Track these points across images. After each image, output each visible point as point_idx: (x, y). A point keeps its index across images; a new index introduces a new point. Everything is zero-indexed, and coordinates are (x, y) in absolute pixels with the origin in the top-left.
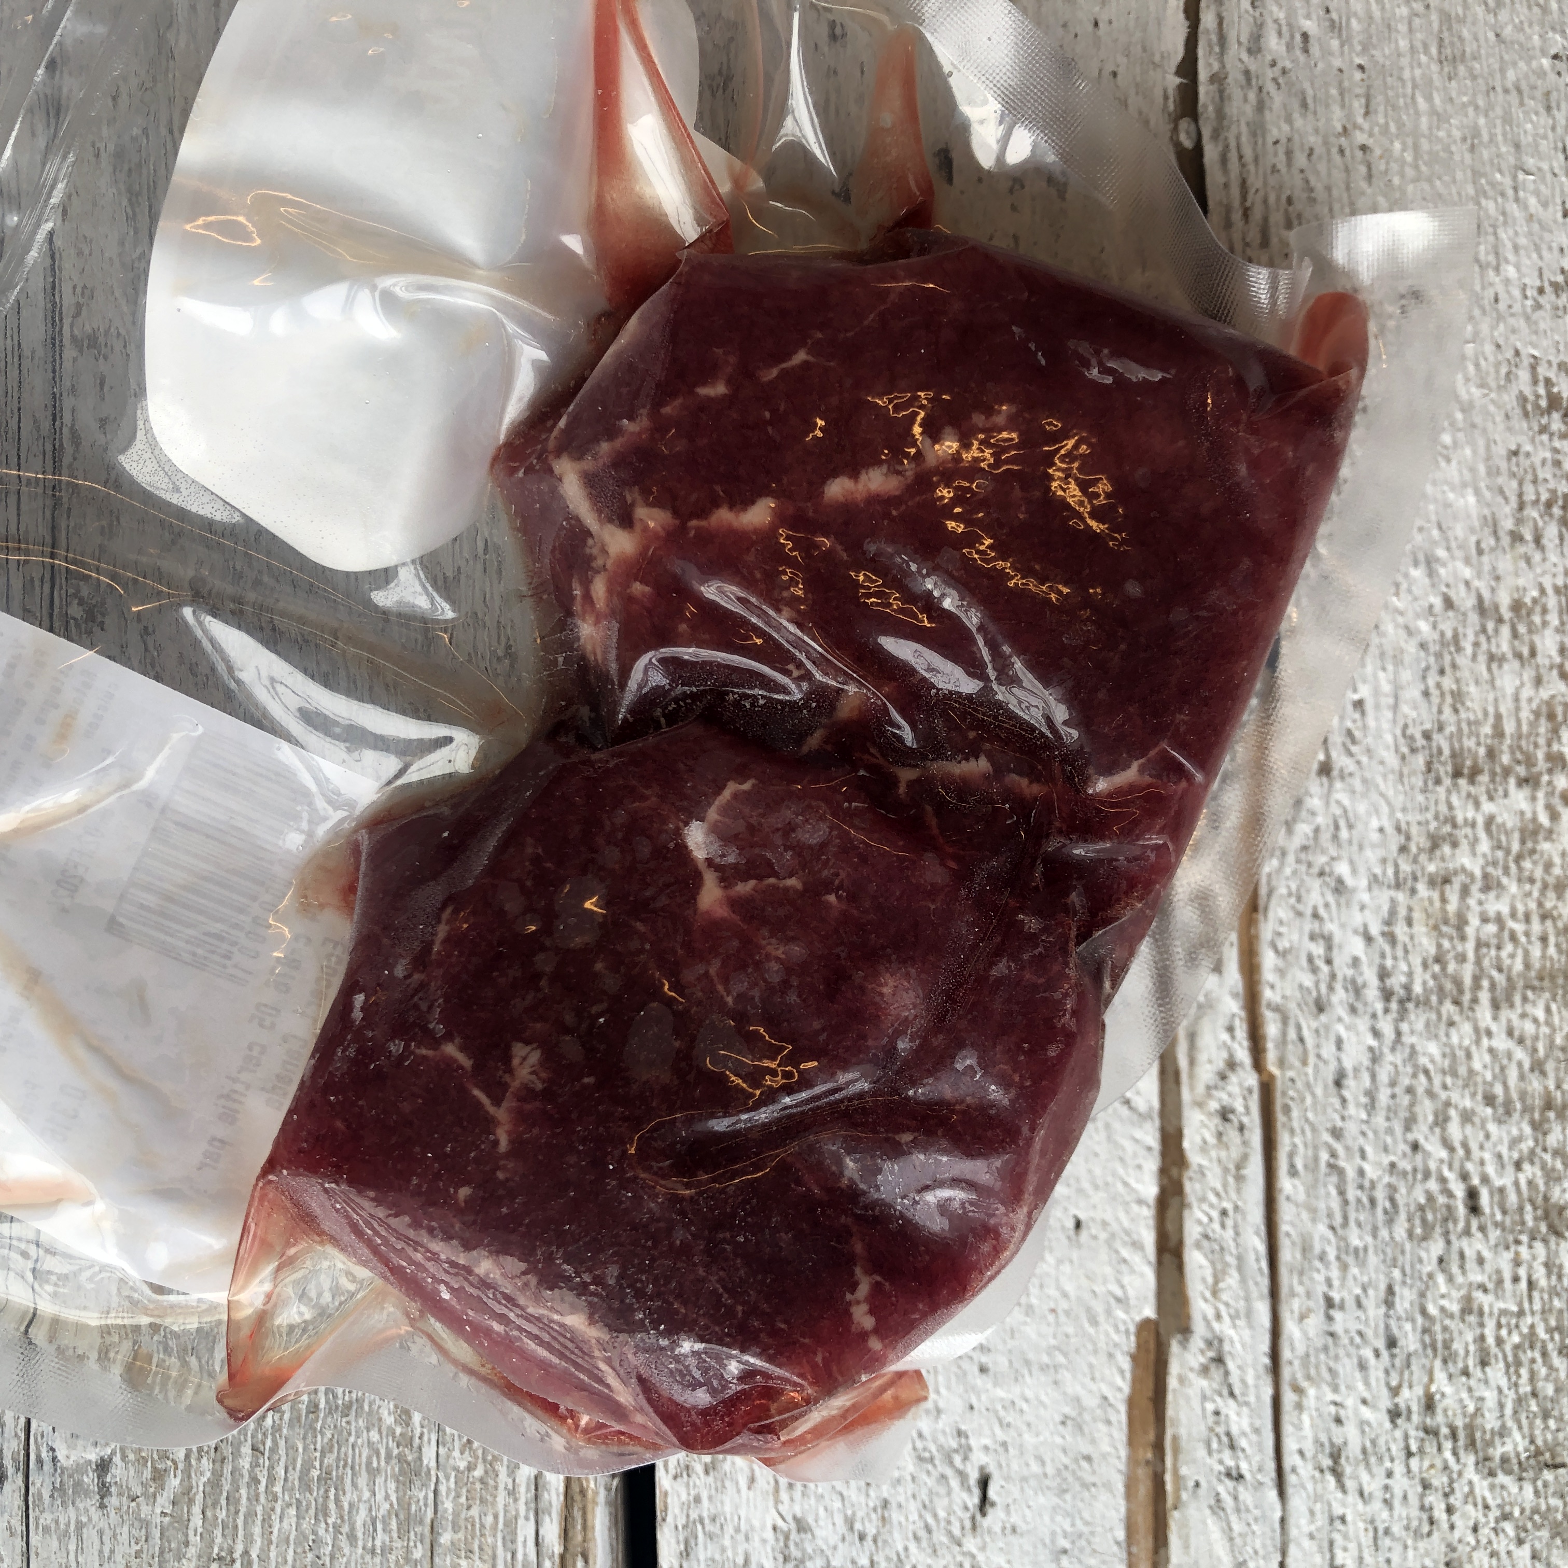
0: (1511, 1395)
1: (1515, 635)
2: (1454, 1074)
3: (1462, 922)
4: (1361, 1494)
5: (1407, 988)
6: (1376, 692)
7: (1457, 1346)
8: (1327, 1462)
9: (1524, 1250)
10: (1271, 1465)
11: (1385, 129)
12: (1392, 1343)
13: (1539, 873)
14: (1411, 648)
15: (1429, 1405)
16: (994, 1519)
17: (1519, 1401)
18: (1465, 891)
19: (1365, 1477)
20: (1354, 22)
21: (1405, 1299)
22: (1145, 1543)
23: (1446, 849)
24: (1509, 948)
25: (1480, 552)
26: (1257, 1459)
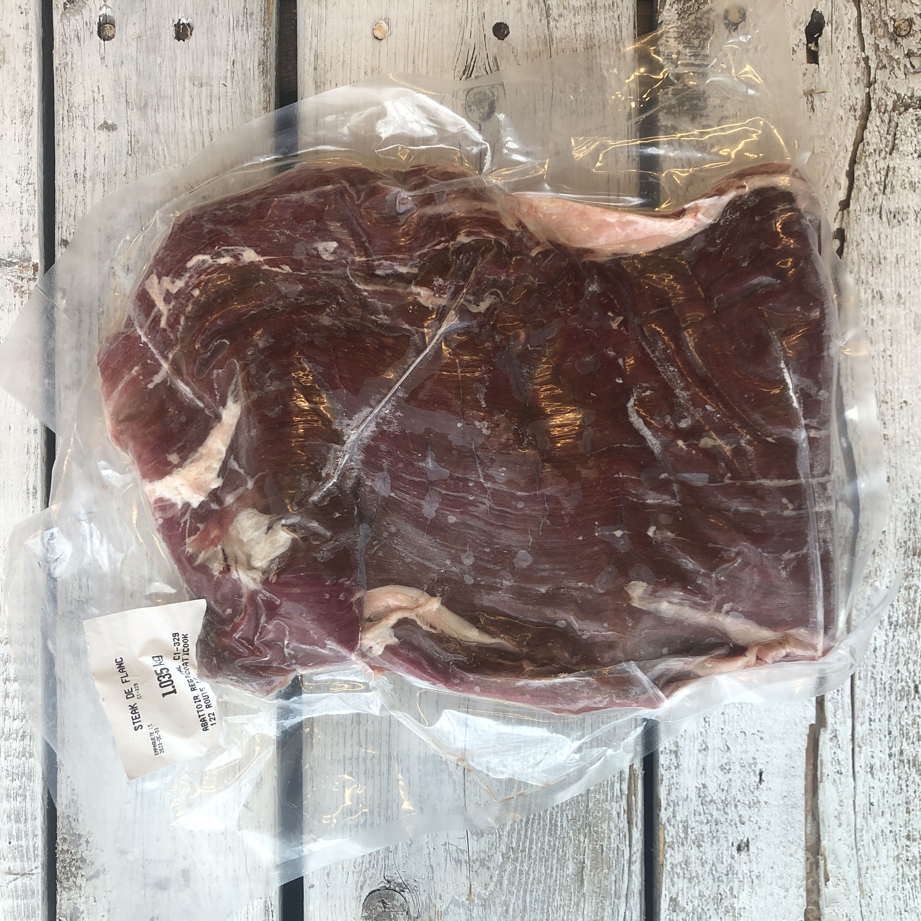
2: (912, 649)
3: (915, 601)
4: (879, 780)
5: (897, 621)
6: (889, 529)
7: (911, 734)
8: (869, 770)
10: (851, 770)
11: (897, 350)
12: (890, 733)
14: (901, 515)
15: (901, 753)
16: (763, 785)
18: (916, 592)
19: (880, 775)
20: (888, 317)
21: (894, 719)
22: (811, 795)
23: (910, 578)
26: (847, 768)
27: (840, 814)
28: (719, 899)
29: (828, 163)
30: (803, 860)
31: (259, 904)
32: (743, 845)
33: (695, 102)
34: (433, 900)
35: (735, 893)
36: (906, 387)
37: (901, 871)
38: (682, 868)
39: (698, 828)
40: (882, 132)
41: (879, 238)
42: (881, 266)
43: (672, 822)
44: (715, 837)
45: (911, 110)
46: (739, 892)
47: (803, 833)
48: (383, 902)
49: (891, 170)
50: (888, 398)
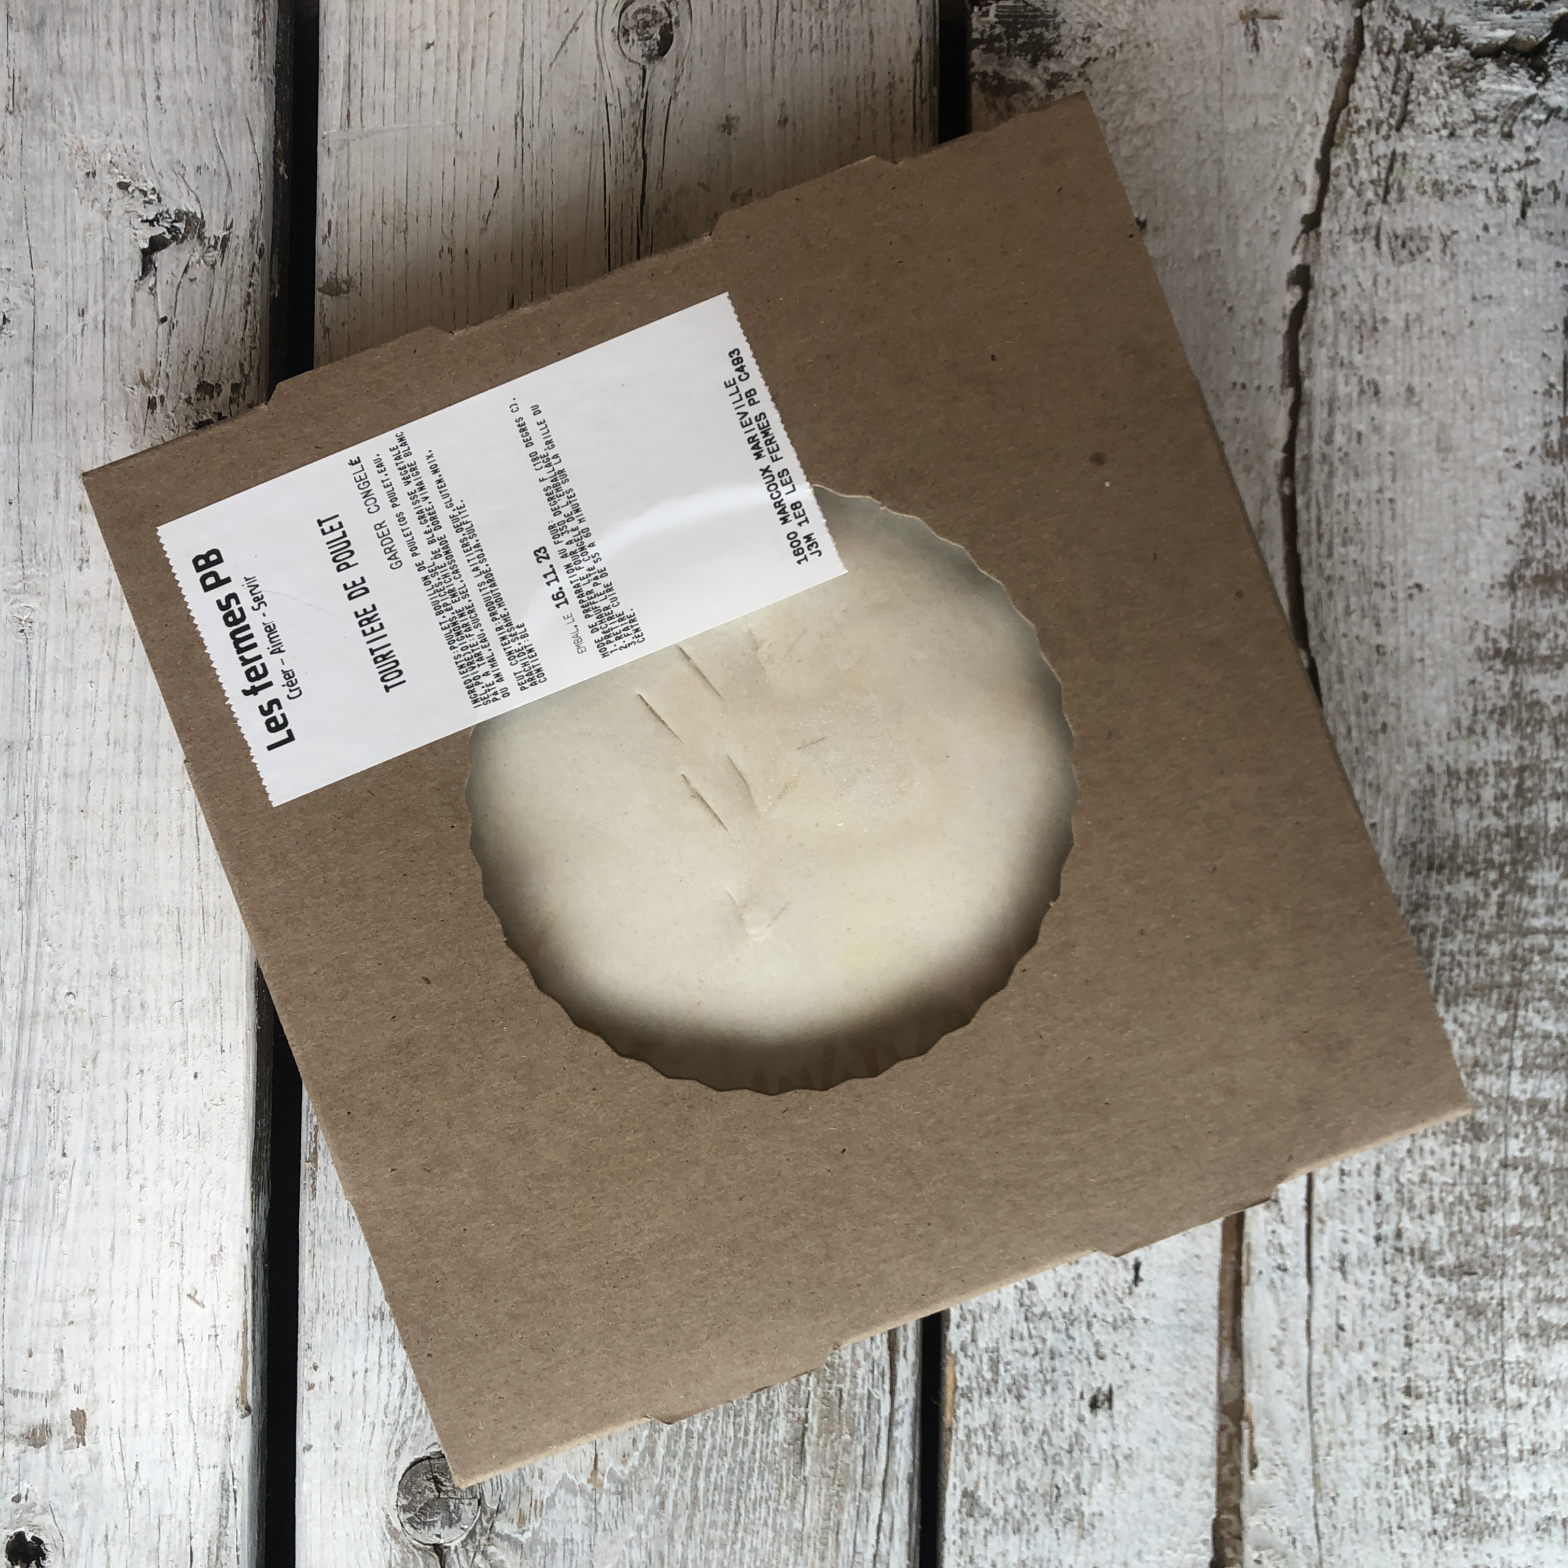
0: (1447, 1231)
1: (1468, 788)
3: (1430, 954)
4: (1356, 1283)
6: (1383, 820)
7: (1417, 1201)
8: (1337, 1264)
9: (1458, 1148)
10: (1304, 1264)
11: (1403, 489)
12: (1378, 1198)
13: (1477, 928)
14: (1406, 794)
15: (1399, 1235)
16: (1141, 1289)
17: (1452, 1235)
18: (1432, 937)
19: (1359, 1274)
20: (1388, 428)
21: (1387, 1172)
22: (1229, 1311)
23: (1422, 911)
24: (1457, 971)
25: (1449, 739)
26: (1296, 1261)
27: (1281, 1343)
28: (1054, 1496)
29: (1283, 144)
30: (1212, 1428)
31: (211, 1479)
32: (1101, 1398)
33: (1037, 31)
34: (527, 1480)
35: (1084, 1485)
36: (1420, 558)
37: (1392, 1452)
38: (986, 1437)
39: (1018, 1363)
40: (1383, 89)
41: (1375, 283)
42: (1377, 335)
43: (971, 1350)
44: (1048, 1383)
45: (1437, 49)
46: (1091, 1485)
47: (1213, 1378)
48: (437, 1482)
49: (1400, 159)
50: (1385, 578)
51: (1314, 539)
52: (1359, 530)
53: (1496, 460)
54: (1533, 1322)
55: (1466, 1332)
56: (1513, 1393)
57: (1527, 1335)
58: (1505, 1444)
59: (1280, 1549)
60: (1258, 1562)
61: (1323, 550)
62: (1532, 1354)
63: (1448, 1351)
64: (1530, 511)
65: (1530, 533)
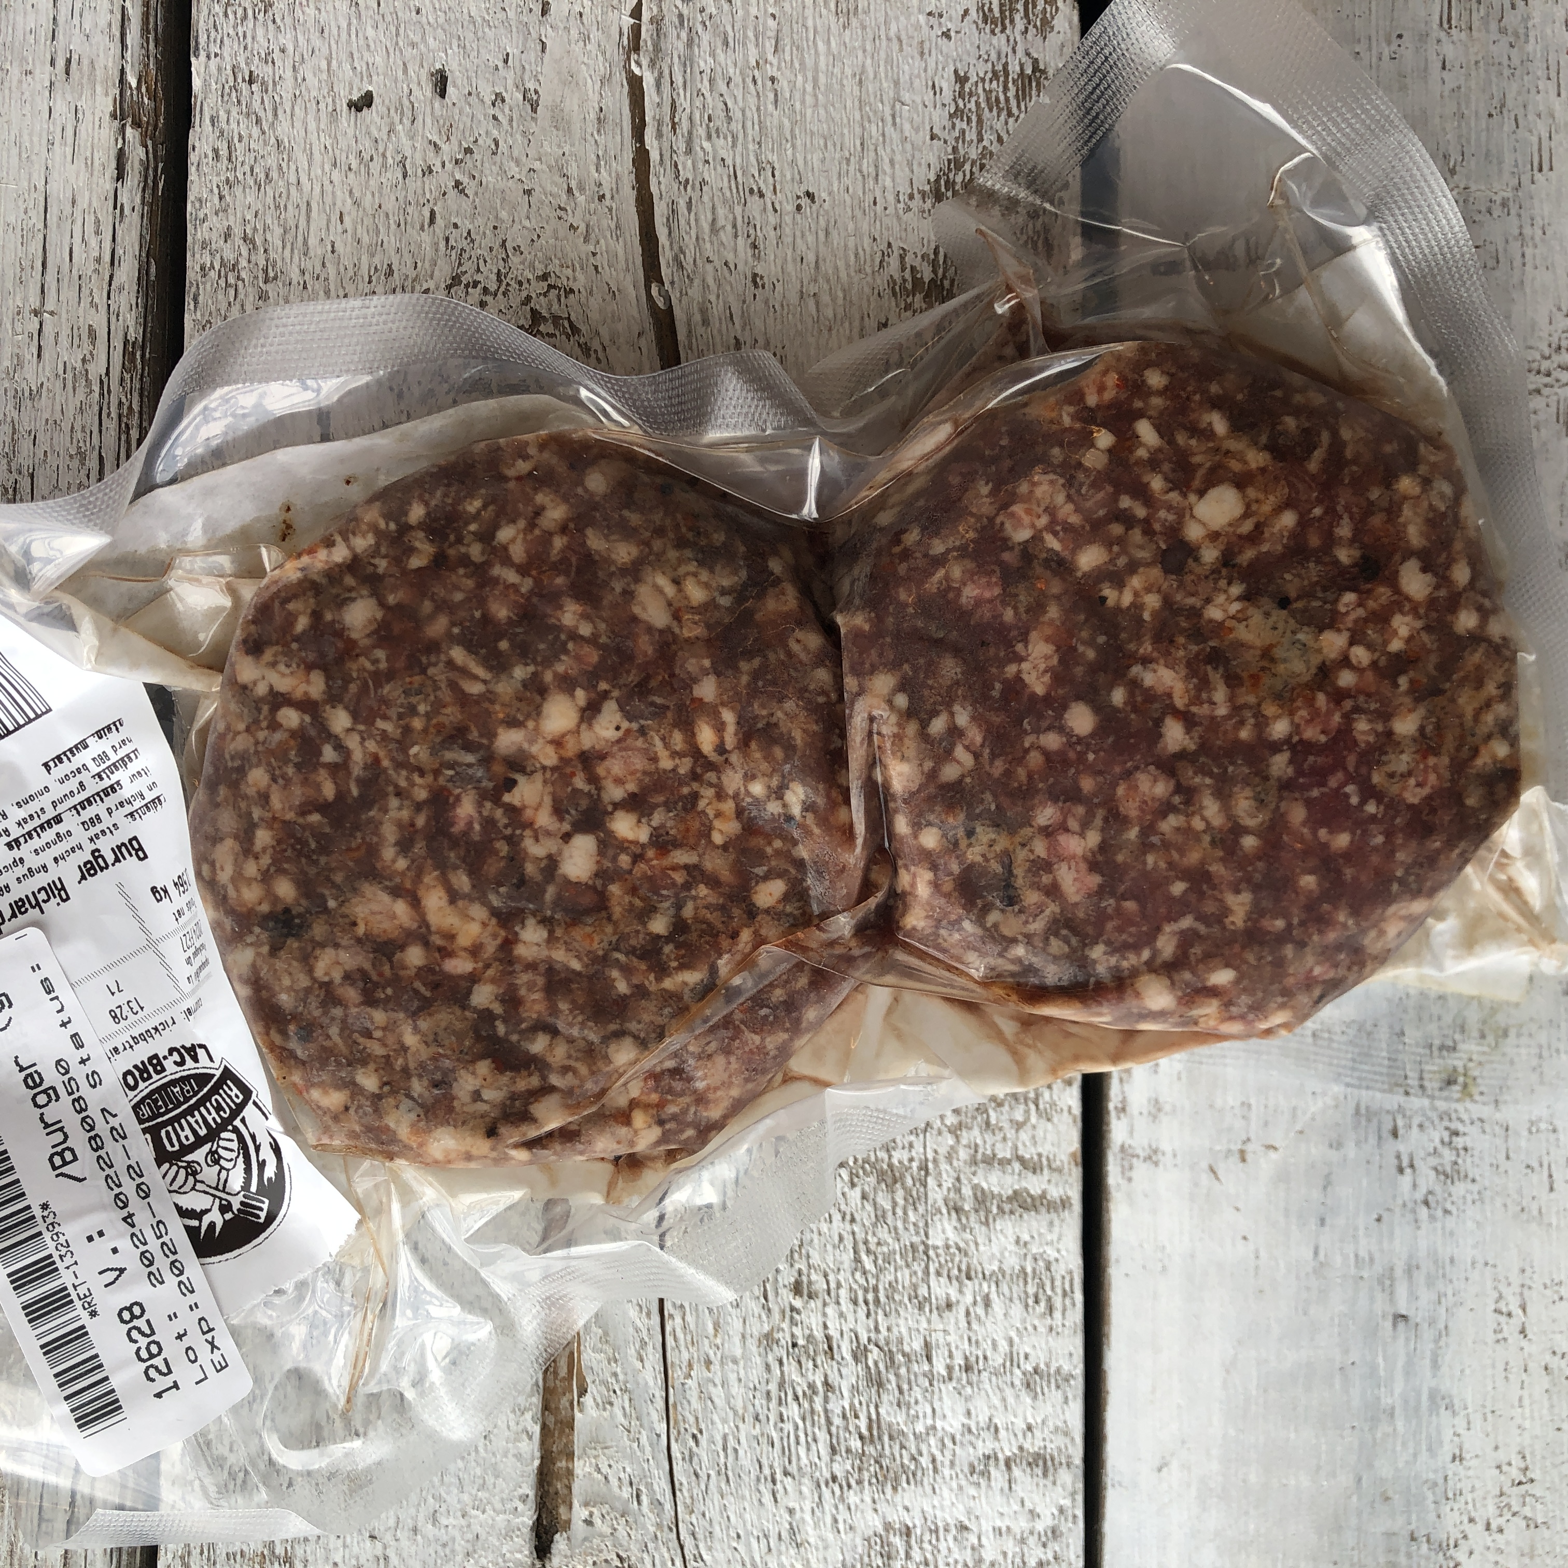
50: (765, 183)
51: (667, 129)
52: (729, 119)
53: (918, 27)
54: (967, 1191)
55: (875, 1204)
56: (941, 1289)
57: (958, 1210)
58: (929, 1359)
59: (618, 1505)
60: (589, 1522)
61: (681, 146)
62: (968, 1236)
63: (853, 1233)
64: (961, 95)
65: (960, 125)
